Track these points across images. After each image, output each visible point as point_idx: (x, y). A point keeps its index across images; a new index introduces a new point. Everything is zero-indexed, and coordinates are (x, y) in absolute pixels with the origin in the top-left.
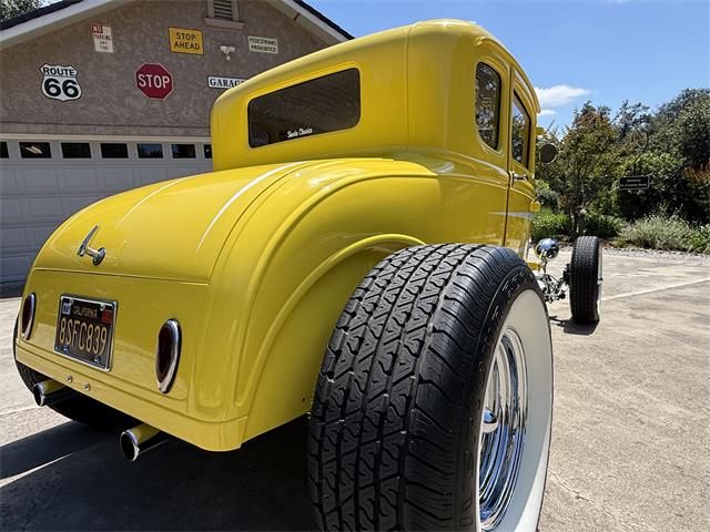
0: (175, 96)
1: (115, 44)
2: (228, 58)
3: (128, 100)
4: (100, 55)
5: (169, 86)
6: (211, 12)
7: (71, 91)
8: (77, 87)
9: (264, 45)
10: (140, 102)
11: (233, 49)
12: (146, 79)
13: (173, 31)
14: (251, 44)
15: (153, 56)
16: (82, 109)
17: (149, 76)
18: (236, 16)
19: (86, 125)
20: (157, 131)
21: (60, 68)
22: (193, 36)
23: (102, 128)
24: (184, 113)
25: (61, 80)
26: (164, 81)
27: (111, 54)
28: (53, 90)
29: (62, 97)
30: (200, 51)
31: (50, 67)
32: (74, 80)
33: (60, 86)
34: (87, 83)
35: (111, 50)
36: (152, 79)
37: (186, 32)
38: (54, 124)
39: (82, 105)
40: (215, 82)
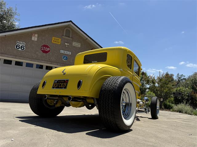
0: (50, 53)
1: (37, 39)
2: (67, 46)
3: (37, 53)
4: (33, 41)
5: (49, 51)
6: (64, 35)
7: (22, 48)
8: (25, 47)
9: (77, 44)
10: (40, 53)
11: (68, 44)
12: (43, 48)
13: (53, 38)
14: (73, 44)
15: (47, 43)
16: (24, 53)
17: (44, 48)
18: (71, 37)
19: (24, 57)
20: (43, 61)
21: (21, 42)
22: (59, 40)
23: (28, 59)
24: (52, 58)
25: (21, 45)
26: (48, 49)
27: (36, 41)
28: (18, 47)
29: (20, 49)
30: (60, 44)
31: (19, 42)
32: (24, 46)
33: (20, 47)
34: (28, 47)
35: (36, 40)
36: (45, 48)
37: (57, 38)
38: (15, 56)
39: (24, 52)
40: (62, 51)
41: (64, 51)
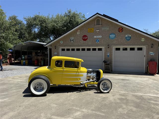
0: (88, 40)
1: (80, 33)
2: (98, 32)
3: (81, 42)
4: (78, 35)
6: (96, 24)
7: (73, 41)
11: (99, 30)
15: (85, 34)
18: (100, 24)
20: (84, 46)
21: (72, 37)
22: (92, 29)
23: (76, 46)
24: (89, 43)
25: (72, 39)
28: (71, 41)
29: (72, 42)
34: (75, 39)
36: (85, 38)
38: (70, 46)
39: (74, 43)
40: (95, 37)
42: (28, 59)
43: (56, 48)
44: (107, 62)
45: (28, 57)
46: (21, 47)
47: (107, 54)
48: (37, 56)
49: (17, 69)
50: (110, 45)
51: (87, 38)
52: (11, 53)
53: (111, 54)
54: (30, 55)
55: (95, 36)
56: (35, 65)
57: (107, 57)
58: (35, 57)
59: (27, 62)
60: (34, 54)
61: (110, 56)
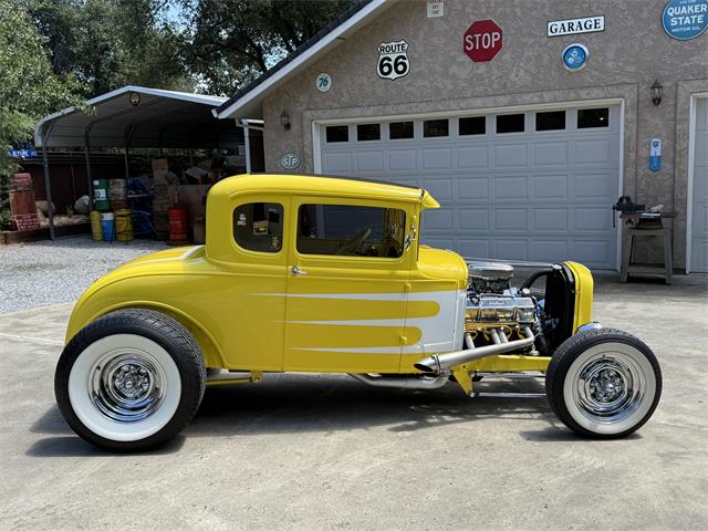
0: (504, 56)
1: (446, 6)
3: (454, 69)
4: (431, 21)
8: (406, 62)
12: (474, 40)
15: (485, 11)
16: (409, 85)
17: (477, 36)
19: (410, 103)
20: (479, 101)
21: (393, 44)
24: (512, 76)
25: (393, 57)
26: (494, 38)
27: (441, 18)
29: (393, 75)
31: (385, 45)
32: (405, 54)
33: (392, 63)
34: (416, 56)
35: (441, 14)
36: (480, 38)
38: (383, 105)
39: (409, 81)
40: (557, 27)
41: (566, 23)
42: (129, 203)
43: (288, 126)
44: (642, 208)
45: (128, 187)
46: (84, 133)
47: (643, 153)
48: (182, 183)
49: (61, 267)
50: (666, 84)
51: (499, 45)
52: (26, 166)
53: (676, 152)
54: (143, 179)
55: (559, 24)
56: (172, 236)
57: (643, 170)
58: (171, 189)
59: (124, 224)
60: (166, 171)
61: (667, 166)
